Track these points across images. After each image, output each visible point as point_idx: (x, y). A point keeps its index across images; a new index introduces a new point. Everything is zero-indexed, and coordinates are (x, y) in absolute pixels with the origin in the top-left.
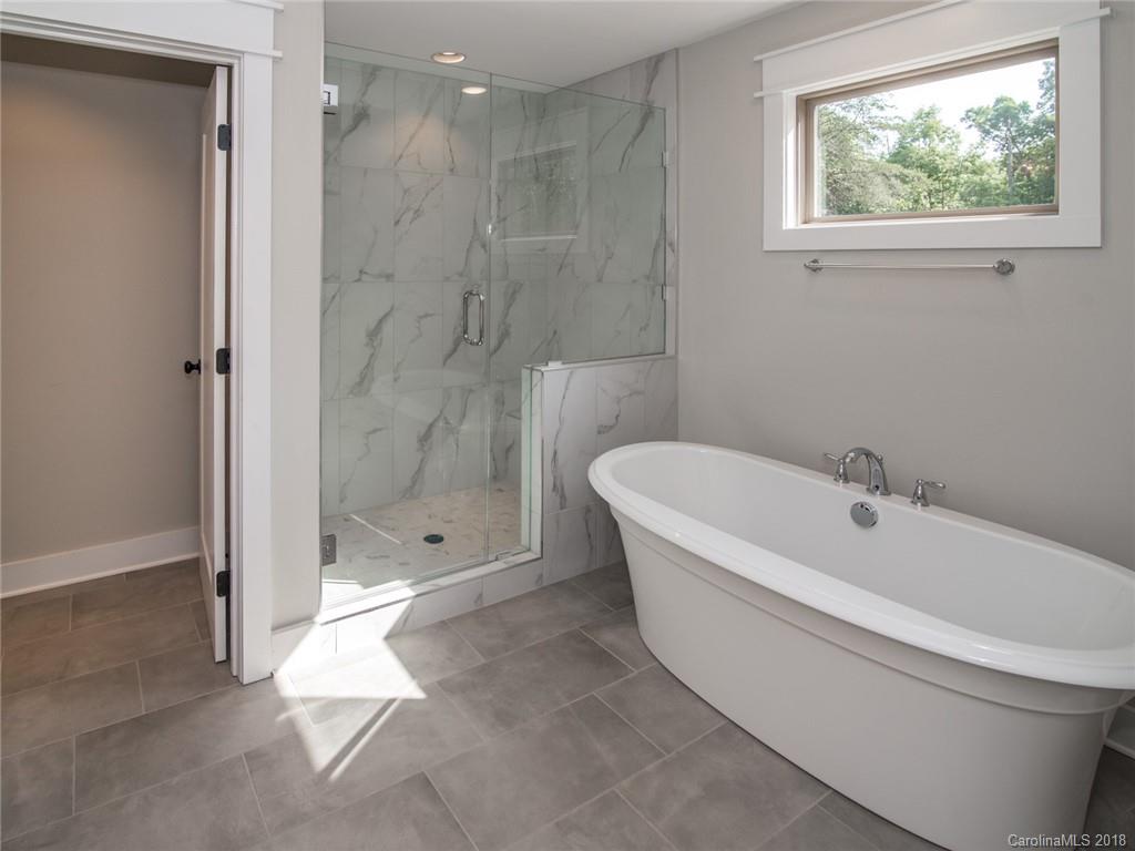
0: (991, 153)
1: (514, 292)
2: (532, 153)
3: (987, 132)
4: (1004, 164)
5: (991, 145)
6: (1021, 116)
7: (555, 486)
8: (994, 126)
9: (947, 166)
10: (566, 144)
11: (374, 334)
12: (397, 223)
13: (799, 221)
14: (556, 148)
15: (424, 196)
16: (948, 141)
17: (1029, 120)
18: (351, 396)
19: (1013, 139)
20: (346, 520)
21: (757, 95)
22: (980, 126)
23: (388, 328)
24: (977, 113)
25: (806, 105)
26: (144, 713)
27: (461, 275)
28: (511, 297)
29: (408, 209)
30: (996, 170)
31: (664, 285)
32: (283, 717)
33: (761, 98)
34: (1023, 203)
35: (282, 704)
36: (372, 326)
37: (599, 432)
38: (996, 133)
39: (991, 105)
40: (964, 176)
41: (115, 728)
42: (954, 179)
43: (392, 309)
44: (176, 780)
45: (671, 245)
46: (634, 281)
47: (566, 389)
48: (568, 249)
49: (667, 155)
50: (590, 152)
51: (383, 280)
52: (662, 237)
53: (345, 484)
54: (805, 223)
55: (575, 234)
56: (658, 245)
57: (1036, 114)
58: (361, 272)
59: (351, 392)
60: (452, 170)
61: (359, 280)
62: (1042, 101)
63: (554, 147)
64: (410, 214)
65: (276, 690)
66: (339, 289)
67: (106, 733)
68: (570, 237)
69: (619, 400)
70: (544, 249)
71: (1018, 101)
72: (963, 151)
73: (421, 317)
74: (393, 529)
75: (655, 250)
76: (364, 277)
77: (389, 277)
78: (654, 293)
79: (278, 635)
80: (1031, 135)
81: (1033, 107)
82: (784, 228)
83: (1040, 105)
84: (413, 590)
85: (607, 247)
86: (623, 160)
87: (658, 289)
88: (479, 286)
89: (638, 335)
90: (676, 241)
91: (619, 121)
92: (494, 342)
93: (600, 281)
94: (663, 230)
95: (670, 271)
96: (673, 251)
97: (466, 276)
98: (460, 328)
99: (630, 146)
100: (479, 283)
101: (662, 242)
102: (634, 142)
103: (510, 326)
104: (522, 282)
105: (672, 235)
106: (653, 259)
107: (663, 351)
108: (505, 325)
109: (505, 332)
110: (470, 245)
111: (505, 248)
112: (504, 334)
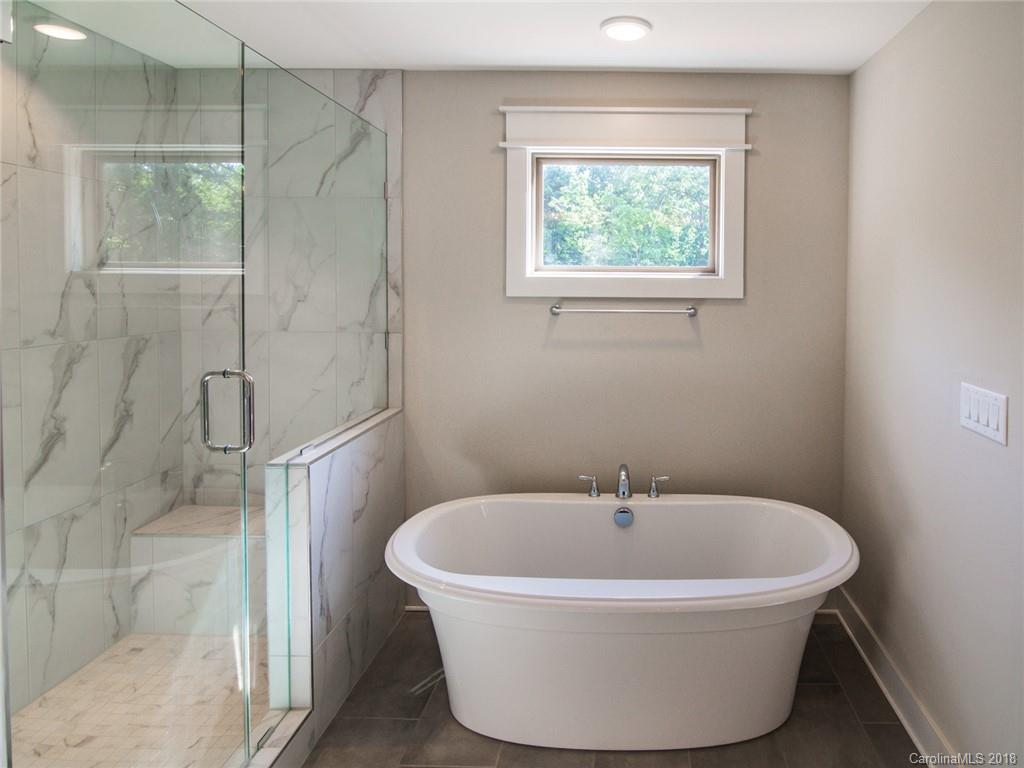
1: (138, 353)
21: (500, 145)
25: (538, 161)
27: (53, 334)
28: (132, 361)
31: (387, 333)
33: (504, 150)
34: (690, 264)
37: (355, 520)
45: (395, 287)
46: (342, 329)
47: (329, 480)
48: (224, 290)
49: (389, 186)
50: (265, 164)
52: (383, 277)
54: (536, 270)
56: (376, 287)
60: (33, 159)
69: (367, 475)
75: (373, 294)
78: (372, 342)
82: (526, 276)
85: (297, 287)
86: (322, 183)
87: (379, 338)
88: (83, 349)
89: (349, 392)
90: (400, 283)
91: (316, 133)
92: (108, 432)
93: (285, 329)
94: (384, 271)
95: (394, 317)
96: (398, 294)
97: (61, 336)
98: (53, 421)
99: (334, 168)
100: (84, 344)
101: (384, 283)
102: (339, 163)
103: (132, 403)
104: (147, 337)
105: (396, 277)
106: (370, 303)
107: (385, 406)
108: (125, 402)
109: (125, 413)
110: (67, 284)
111: (123, 287)
112: (124, 418)
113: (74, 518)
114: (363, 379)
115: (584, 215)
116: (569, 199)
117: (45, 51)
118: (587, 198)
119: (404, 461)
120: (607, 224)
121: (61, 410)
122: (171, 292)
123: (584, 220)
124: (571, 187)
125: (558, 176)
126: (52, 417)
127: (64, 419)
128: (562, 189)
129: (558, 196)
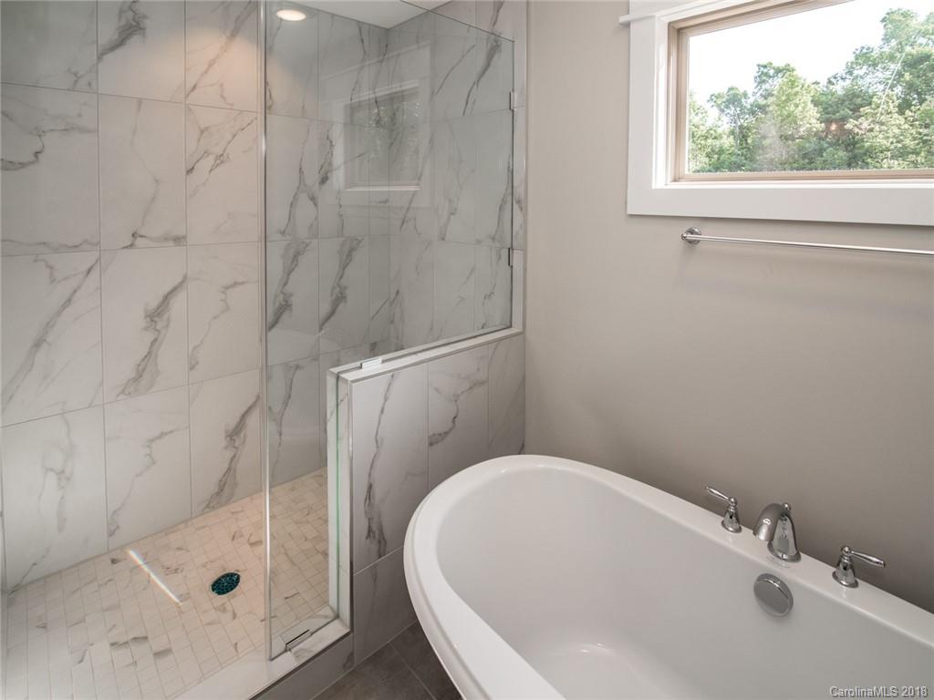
0: (725, 125)
1: (351, 250)
2: (373, 96)
3: (722, 111)
4: (732, 133)
5: (726, 119)
6: (743, 100)
7: (370, 530)
8: (727, 107)
9: (700, 133)
10: (408, 85)
11: (156, 315)
12: (190, 171)
13: (669, 180)
14: (399, 89)
15: (230, 137)
16: (700, 116)
17: (747, 103)
18: (122, 397)
19: (738, 115)
20: (114, 561)
21: (623, 19)
22: (718, 106)
23: (178, 304)
24: (717, 98)
25: (679, 34)
27: (283, 233)
28: (347, 256)
29: (207, 153)
30: (725, 137)
31: (510, 250)
33: (627, 25)
36: (154, 304)
37: (431, 444)
38: (728, 111)
39: (726, 92)
40: (710, 141)
42: (703, 142)
43: (185, 278)
45: (519, 202)
46: (479, 242)
47: (386, 399)
48: (410, 202)
49: (516, 96)
50: (433, 93)
51: (171, 243)
52: (510, 190)
53: (115, 512)
54: (675, 181)
55: (417, 184)
56: (504, 201)
57: (751, 100)
58: (134, 235)
59: (123, 392)
60: (270, 107)
61: (132, 246)
62: (756, 91)
63: (396, 88)
64: (210, 161)
66: (99, 258)
68: (413, 188)
69: (456, 398)
70: (386, 201)
71: (741, 91)
72: (709, 123)
73: (227, 288)
75: (501, 209)
76: (139, 242)
77: (179, 240)
78: (500, 257)
80: (749, 114)
81: (750, 94)
82: (653, 187)
83: (754, 94)
85: (450, 201)
86: (467, 103)
87: (505, 253)
88: (307, 245)
89: (484, 305)
90: (522, 197)
91: (463, 56)
92: (325, 308)
93: (443, 239)
94: (510, 185)
95: (517, 233)
96: (521, 209)
97: (290, 235)
98: (282, 295)
99: (475, 86)
100: (308, 241)
101: (510, 198)
102: (478, 81)
103: (346, 288)
104: (360, 238)
105: (519, 191)
106: (499, 218)
107: (508, 324)
108: (340, 287)
109: (340, 295)
110: (294, 197)
111: (340, 199)
112: (340, 298)
113: (298, 367)
114: (493, 293)
115: (891, 135)
116: (870, 120)
117: (279, 28)
118: (896, 116)
119: (523, 383)
120: (925, 142)
121: (289, 288)
122: (382, 204)
123: (891, 140)
124: (873, 106)
125: (858, 97)
126: (282, 292)
127: (291, 295)
128: (862, 109)
129: (857, 118)
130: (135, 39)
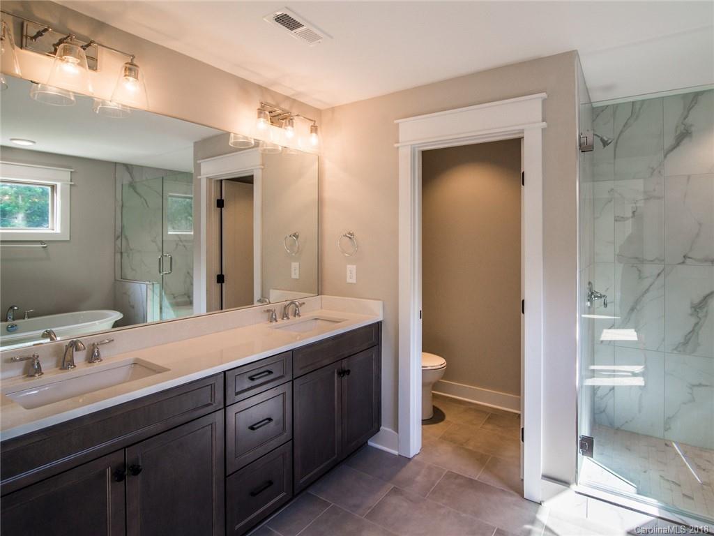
11: (699, 307)
18: (675, 352)
20: (666, 444)
26: (476, 479)
32: (528, 527)
35: (533, 521)
36: (697, 300)
41: (462, 477)
44: (464, 515)
51: (710, 263)
53: (669, 418)
58: (684, 257)
59: (676, 349)
61: (683, 263)
65: (536, 512)
66: (664, 270)
67: (458, 476)
74: (704, 470)
76: (688, 261)
79: (544, 481)
84: (660, 512)
130: (686, 141)
